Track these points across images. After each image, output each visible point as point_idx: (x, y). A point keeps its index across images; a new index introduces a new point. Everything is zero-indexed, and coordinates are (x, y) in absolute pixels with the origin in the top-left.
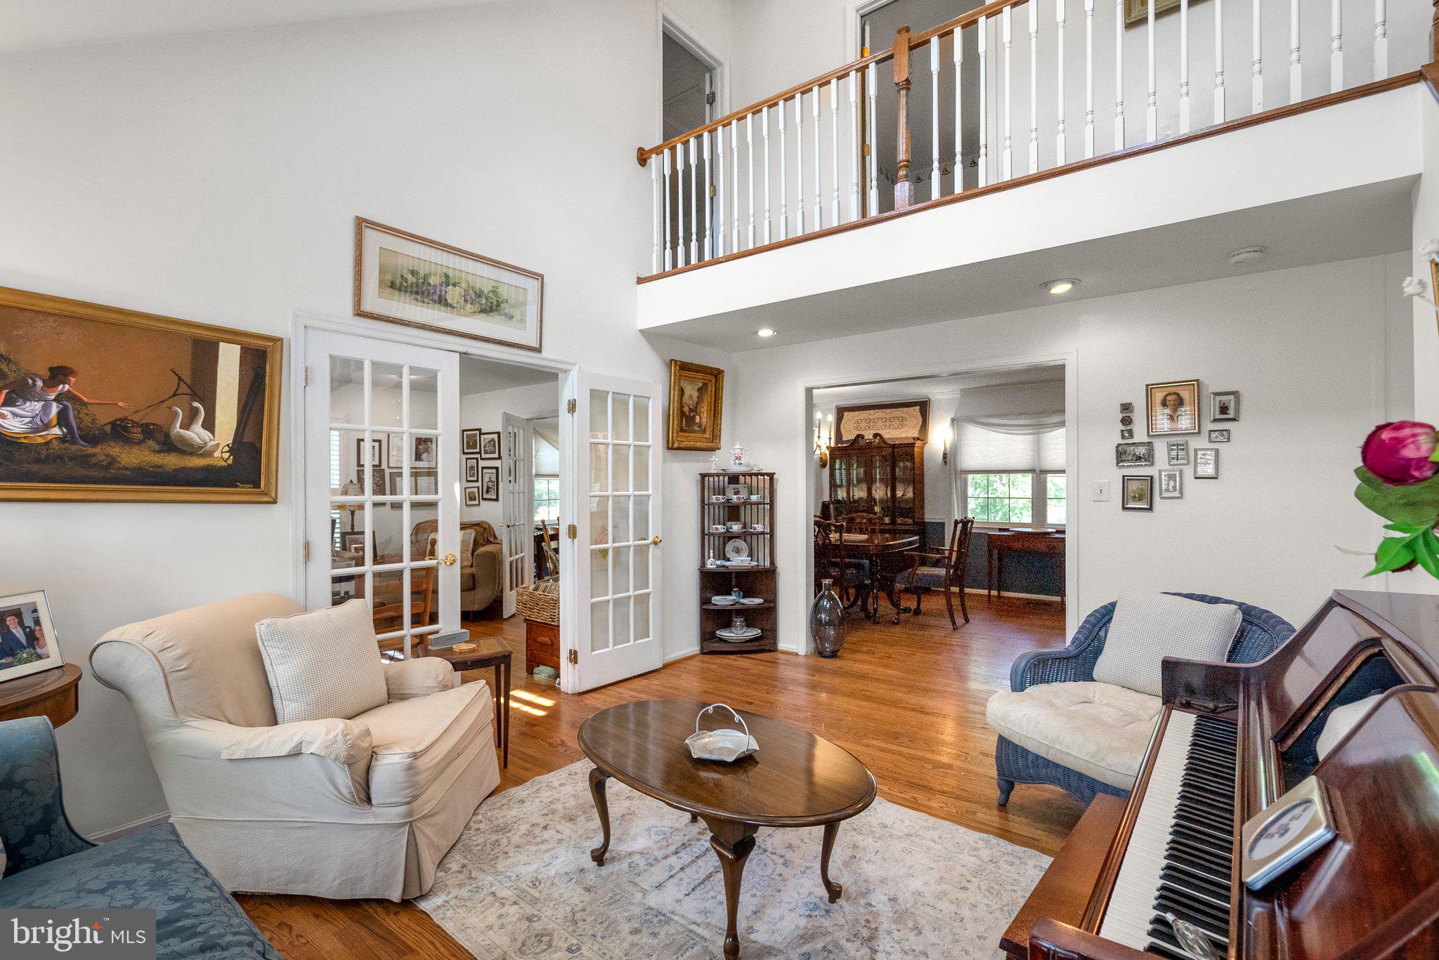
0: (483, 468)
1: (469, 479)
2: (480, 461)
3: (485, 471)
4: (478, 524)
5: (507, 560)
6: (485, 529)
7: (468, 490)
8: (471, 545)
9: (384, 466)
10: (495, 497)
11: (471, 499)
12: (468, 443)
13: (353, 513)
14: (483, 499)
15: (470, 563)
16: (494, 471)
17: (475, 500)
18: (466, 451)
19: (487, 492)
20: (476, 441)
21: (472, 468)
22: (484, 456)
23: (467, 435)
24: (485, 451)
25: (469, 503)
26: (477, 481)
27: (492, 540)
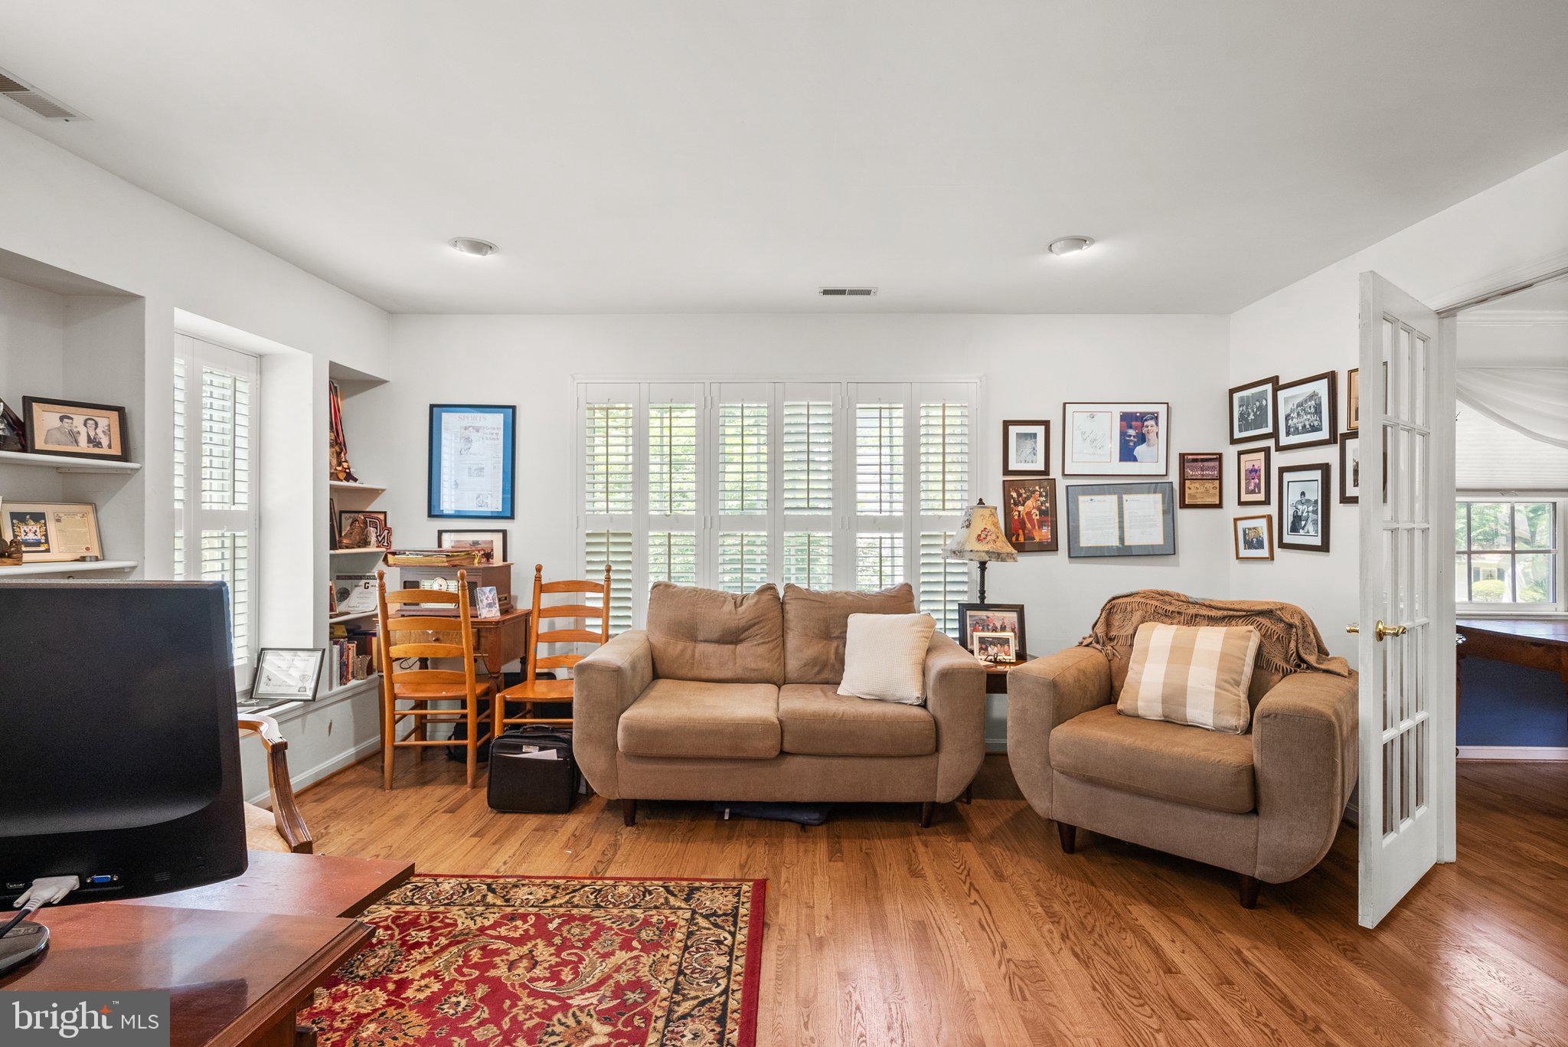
0: (1282, 470)
1: (1245, 498)
2: (1273, 453)
3: (1287, 476)
4: (1268, 613)
5: (1373, 739)
6: (1291, 626)
7: (1241, 525)
8: (1248, 670)
9: (1055, 473)
10: (1317, 541)
11: (1249, 545)
12: (1242, 416)
13: (983, 566)
14: (1282, 545)
15: (1242, 722)
16: (1317, 475)
17: (1260, 545)
18: (1237, 435)
19: (1295, 529)
20: (1263, 409)
21: (1253, 472)
22: (1284, 441)
23: (1242, 399)
24: (1288, 428)
25: (1243, 553)
26: (1267, 502)
27: (1312, 659)
